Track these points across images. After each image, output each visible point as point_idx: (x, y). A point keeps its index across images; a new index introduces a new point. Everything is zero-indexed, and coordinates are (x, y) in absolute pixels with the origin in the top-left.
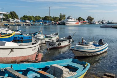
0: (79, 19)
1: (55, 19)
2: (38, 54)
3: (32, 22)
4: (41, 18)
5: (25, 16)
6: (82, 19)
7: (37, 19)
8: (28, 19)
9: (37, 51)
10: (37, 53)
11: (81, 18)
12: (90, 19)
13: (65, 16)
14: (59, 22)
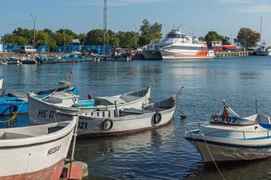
0: (210, 38)
1: (125, 39)
2: (67, 166)
3: (43, 50)
4: (76, 38)
5: (18, 32)
6: (219, 38)
7: (60, 41)
8: (31, 43)
9: (65, 156)
10: (66, 163)
11: (215, 33)
12: (247, 38)
13: (160, 30)
14: (140, 50)
